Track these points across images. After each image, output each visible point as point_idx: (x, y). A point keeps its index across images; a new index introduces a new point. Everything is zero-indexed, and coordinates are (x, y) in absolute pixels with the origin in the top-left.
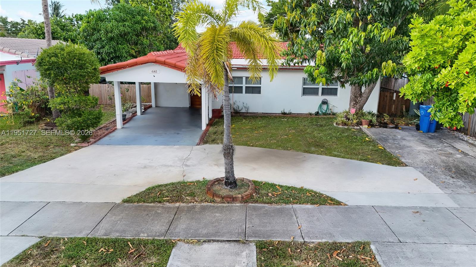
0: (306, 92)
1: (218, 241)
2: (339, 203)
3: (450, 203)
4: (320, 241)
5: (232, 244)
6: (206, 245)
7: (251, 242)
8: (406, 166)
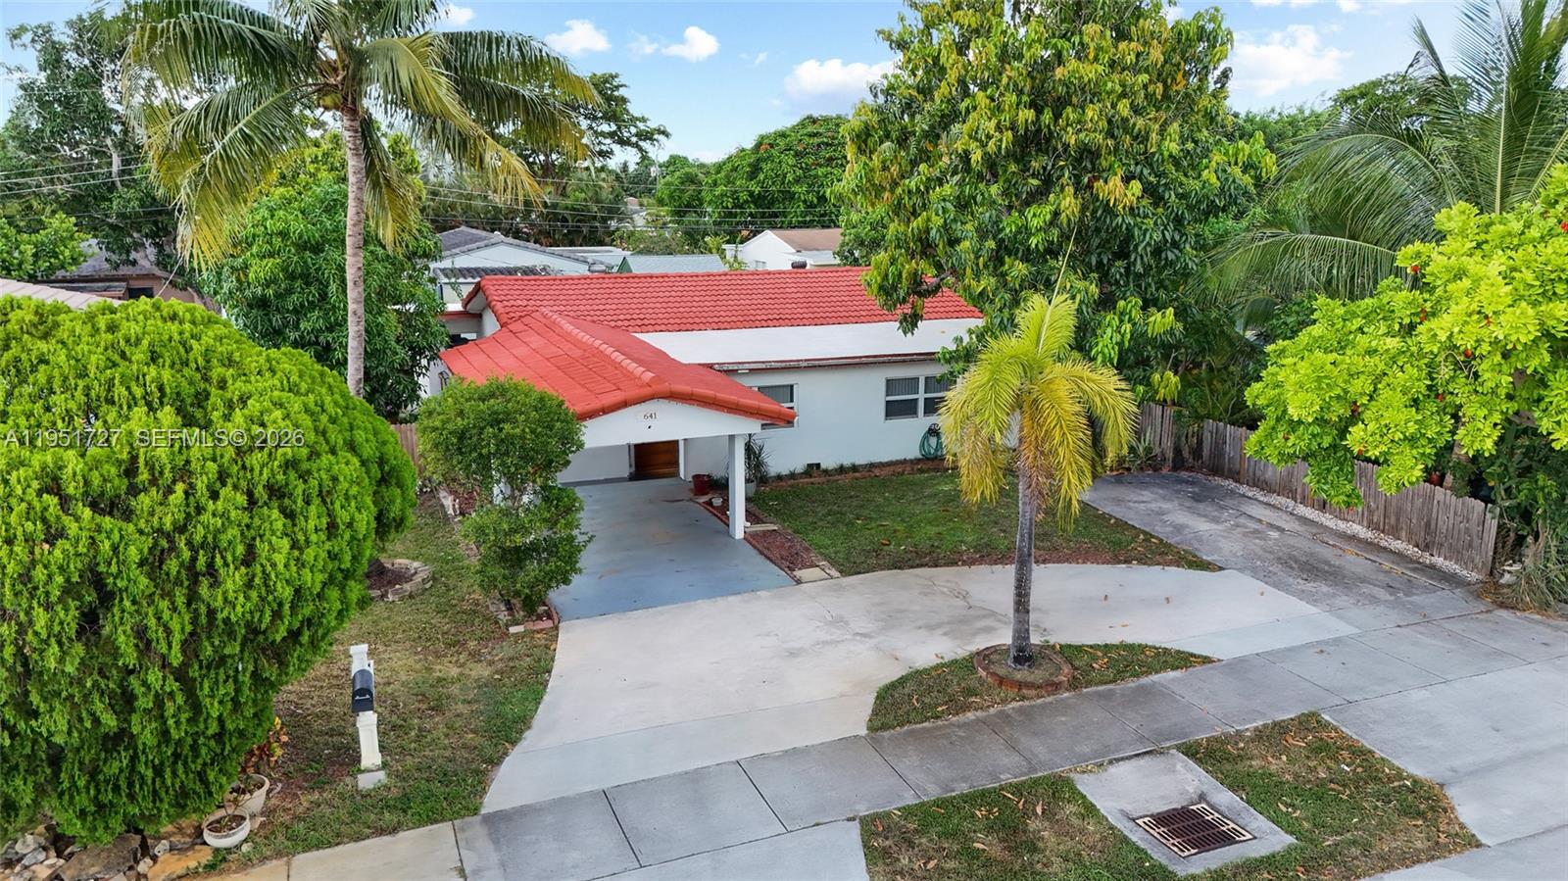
0: (894, 410)
1: (1122, 759)
2: (1206, 660)
3: (1343, 629)
4: (1255, 725)
5: (1147, 758)
6: (1113, 770)
7: (1169, 748)
8: (1221, 569)
